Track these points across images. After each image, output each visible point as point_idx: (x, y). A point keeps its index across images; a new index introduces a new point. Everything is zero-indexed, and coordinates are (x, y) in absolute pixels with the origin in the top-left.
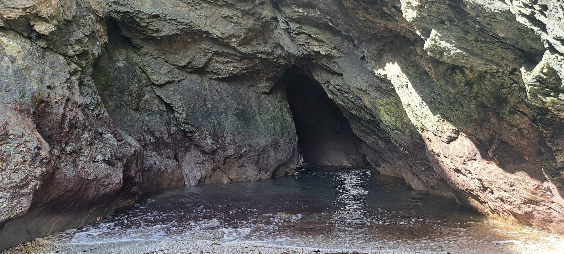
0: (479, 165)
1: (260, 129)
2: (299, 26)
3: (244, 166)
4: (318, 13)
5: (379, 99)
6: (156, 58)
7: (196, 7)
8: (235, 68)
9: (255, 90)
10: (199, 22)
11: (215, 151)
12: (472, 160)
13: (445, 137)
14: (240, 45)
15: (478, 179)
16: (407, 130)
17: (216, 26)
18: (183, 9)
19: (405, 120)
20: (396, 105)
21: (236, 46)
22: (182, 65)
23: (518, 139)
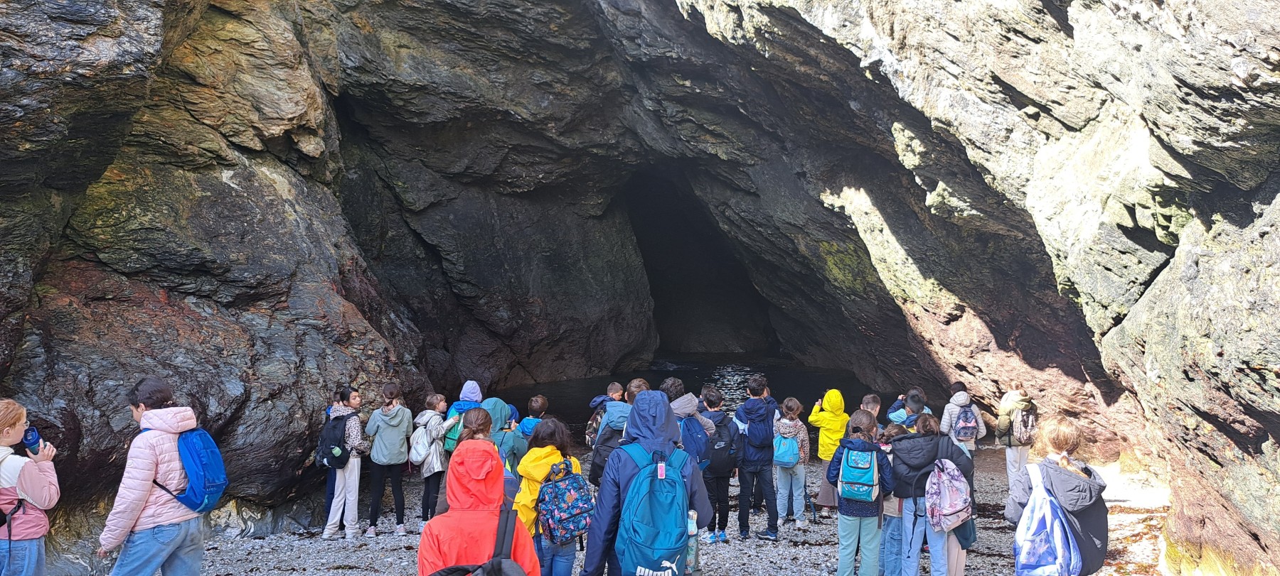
0: (994, 359)
1: (588, 287)
2: (681, 109)
3: (563, 359)
4: (720, 90)
5: (825, 243)
6: (409, 161)
7: (489, 68)
8: (546, 173)
9: (576, 211)
10: (493, 93)
11: (516, 331)
12: (984, 350)
13: (943, 314)
14: (561, 134)
15: (993, 381)
16: (873, 296)
17: (522, 100)
18: (465, 71)
19: (870, 279)
20: (854, 254)
21: (555, 136)
22: (456, 171)
23: (1050, 323)
